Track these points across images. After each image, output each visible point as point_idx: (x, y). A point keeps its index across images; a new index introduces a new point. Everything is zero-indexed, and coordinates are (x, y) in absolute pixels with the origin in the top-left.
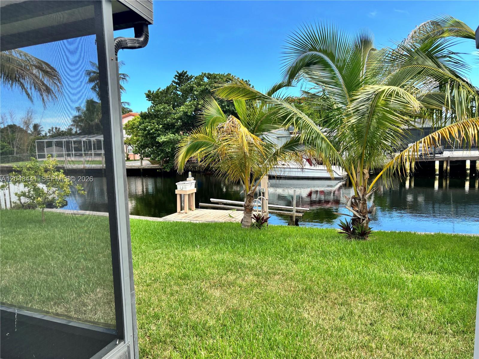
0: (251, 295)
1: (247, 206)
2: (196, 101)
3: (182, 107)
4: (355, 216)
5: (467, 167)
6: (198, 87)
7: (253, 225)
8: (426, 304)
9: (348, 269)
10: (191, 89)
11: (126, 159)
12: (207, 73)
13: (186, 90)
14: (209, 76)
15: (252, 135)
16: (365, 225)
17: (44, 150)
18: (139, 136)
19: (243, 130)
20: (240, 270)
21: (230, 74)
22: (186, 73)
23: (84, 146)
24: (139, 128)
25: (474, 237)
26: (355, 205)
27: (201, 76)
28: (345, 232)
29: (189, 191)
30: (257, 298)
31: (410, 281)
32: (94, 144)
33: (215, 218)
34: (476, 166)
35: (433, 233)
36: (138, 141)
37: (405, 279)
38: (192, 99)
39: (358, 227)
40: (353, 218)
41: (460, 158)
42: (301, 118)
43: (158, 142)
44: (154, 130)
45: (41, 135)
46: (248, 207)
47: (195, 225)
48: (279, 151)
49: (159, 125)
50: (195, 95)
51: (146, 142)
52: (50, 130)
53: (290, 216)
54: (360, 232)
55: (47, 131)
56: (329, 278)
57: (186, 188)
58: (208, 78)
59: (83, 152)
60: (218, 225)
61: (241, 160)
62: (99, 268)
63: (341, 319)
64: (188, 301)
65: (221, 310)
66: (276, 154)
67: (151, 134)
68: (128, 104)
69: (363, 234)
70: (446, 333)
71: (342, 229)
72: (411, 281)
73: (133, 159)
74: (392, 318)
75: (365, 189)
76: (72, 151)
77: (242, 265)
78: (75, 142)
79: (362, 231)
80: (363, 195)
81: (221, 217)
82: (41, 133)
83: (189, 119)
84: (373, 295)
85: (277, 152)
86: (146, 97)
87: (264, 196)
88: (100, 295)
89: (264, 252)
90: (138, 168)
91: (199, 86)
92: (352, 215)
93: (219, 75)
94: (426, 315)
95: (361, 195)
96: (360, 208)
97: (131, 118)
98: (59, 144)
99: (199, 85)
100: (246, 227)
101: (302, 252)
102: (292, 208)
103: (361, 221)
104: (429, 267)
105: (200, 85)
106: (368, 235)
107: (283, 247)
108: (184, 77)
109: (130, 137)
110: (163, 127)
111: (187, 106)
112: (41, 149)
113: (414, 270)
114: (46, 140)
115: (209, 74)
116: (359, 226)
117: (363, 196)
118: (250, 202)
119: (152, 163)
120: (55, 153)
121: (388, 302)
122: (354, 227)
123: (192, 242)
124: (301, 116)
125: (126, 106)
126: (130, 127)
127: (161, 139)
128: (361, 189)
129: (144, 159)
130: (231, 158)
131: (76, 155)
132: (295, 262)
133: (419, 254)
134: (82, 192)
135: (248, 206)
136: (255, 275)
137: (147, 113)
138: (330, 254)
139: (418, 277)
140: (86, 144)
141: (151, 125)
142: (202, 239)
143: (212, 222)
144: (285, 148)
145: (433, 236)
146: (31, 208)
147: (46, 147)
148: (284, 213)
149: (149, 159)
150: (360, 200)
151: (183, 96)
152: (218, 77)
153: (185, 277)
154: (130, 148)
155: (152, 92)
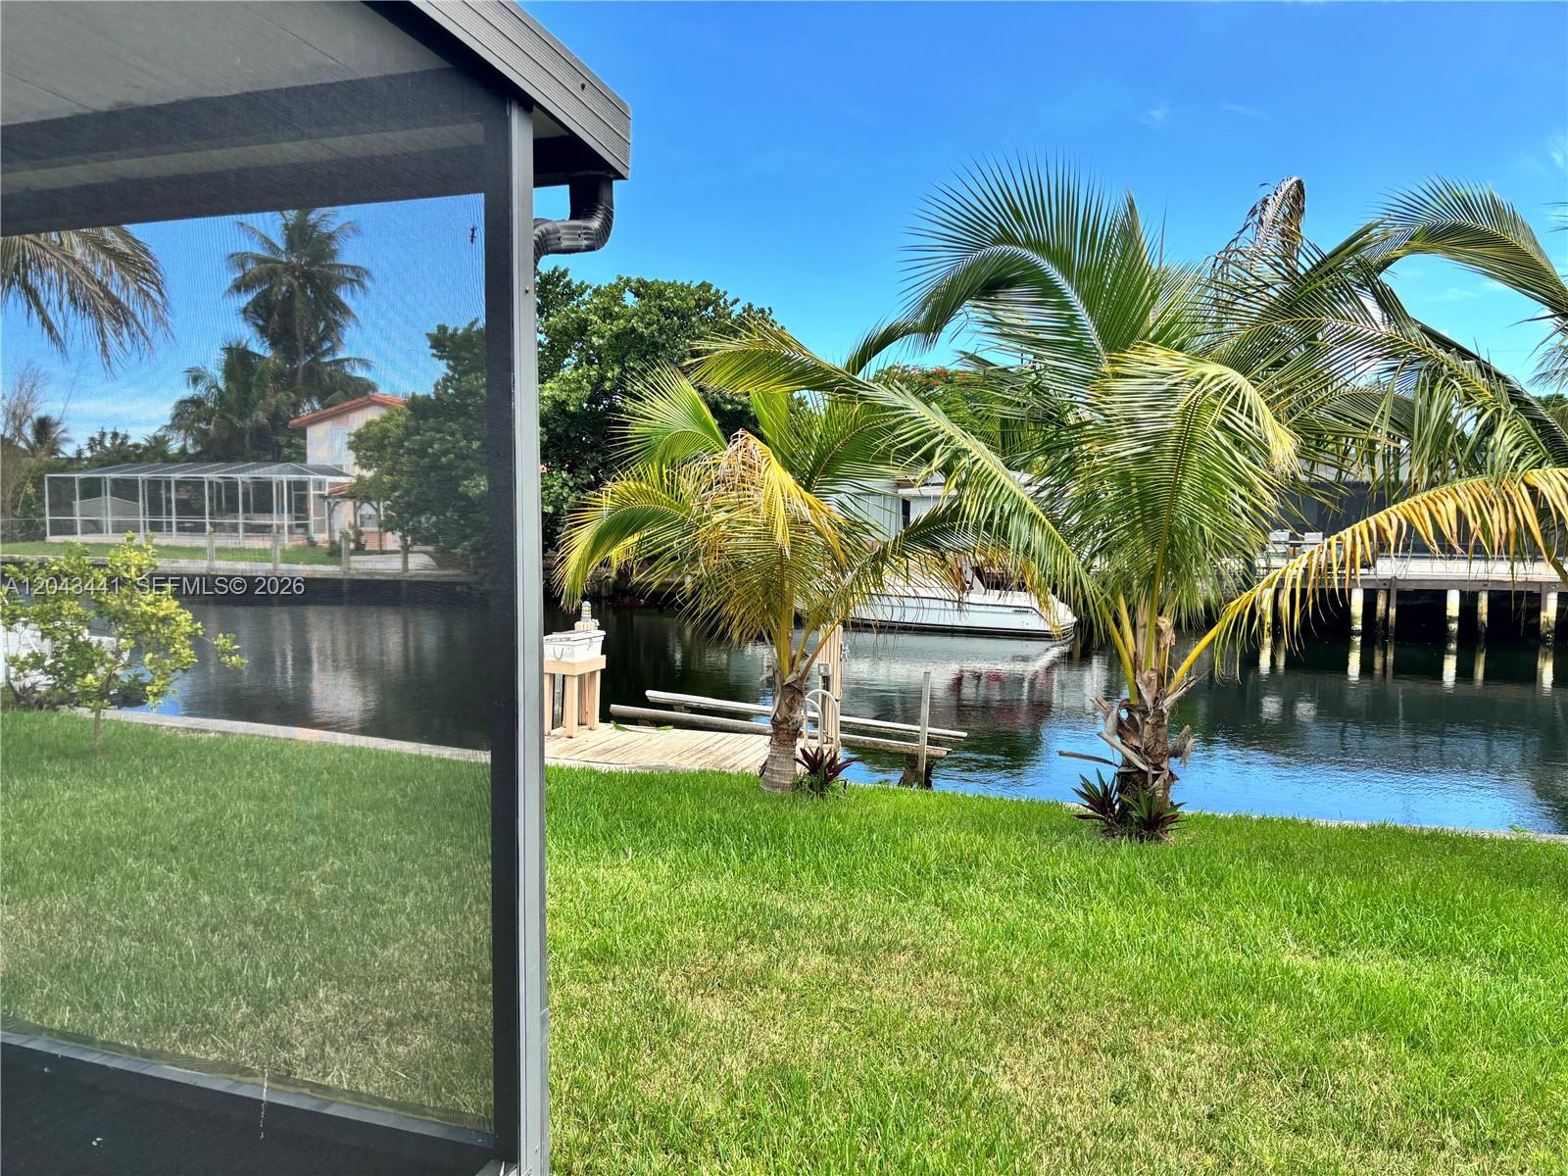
0: (824, 1019)
1: (782, 723)
2: (595, 367)
3: (548, 385)
4: (1128, 763)
5: (1449, 613)
6: (604, 321)
7: (798, 785)
8: (1371, 1053)
9: (1118, 936)
10: (582, 328)
11: (352, 546)
12: (634, 278)
13: (564, 331)
14: (642, 290)
15: (806, 495)
16: (1159, 794)
17: (70, 506)
18: (402, 473)
19: (778, 478)
20: (777, 933)
21: (710, 286)
22: (564, 274)
23: (211, 499)
24: (402, 446)
25: (1494, 841)
26: (1128, 731)
27: (616, 286)
28: (1095, 814)
29: (582, 664)
30: (846, 1028)
31: (1315, 978)
32: (246, 494)
33: (666, 755)
34: (1479, 611)
35: (1364, 825)
36: (394, 488)
37: (1301, 973)
38: (581, 361)
39: (1137, 801)
40: (1123, 770)
41: (1429, 583)
42: (965, 452)
43: (465, 497)
44: (452, 456)
45: (61, 456)
46: (785, 726)
47: (610, 777)
48: (890, 546)
49: (470, 441)
50: (592, 347)
51: (423, 493)
52: (92, 439)
53: (908, 754)
54: (1145, 817)
55: (83, 444)
56: (1064, 963)
57: (572, 654)
58: (637, 294)
59: (207, 520)
60: (686, 781)
61: (768, 572)
62: (311, 917)
63: (1117, 1098)
64: (625, 1034)
65: (736, 1065)
66: (881, 557)
67: (442, 468)
68: (366, 364)
69: (1154, 823)
70: (1442, 1147)
71: (1087, 804)
72: (1319, 979)
73: (377, 549)
74: (1272, 1098)
75: (1163, 679)
76: (169, 513)
77: (783, 920)
78: (179, 484)
79: (1150, 812)
80: (1156, 698)
81: (686, 755)
82: (58, 450)
83: (570, 425)
84: (1208, 1021)
85: (884, 550)
86: (432, 347)
87: (827, 687)
88: (330, 1010)
89: (846, 875)
90: (391, 578)
91: (608, 321)
92: (1119, 760)
93: (672, 285)
94: (1375, 1088)
95: (1148, 698)
96: (1145, 740)
97: (373, 414)
98: (125, 490)
99: (607, 315)
100: (779, 791)
101: (968, 878)
102: (918, 728)
103: (1150, 781)
104: (1368, 933)
105: (611, 315)
106: (1168, 827)
107: (906, 859)
108: (557, 286)
109: (368, 474)
110: (483, 446)
111: (567, 381)
112: (62, 504)
113: (1323, 943)
114: (82, 476)
115: (643, 283)
116: (1141, 798)
117: (1156, 700)
118: (791, 709)
119: (441, 565)
120: (108, 520)
121: (1256, 1045)
122: (1125, 799)
123: (608, 836)
124: (966, 445)
125: (360, 373)
126: (371, 444)
127: (477, 486)
128: (1150, 679)
129: (415, 548)
130: (738, 565)
131: (181, 529)
132: (950, 910)
133: (1333, 891)
134: (233, 658)
135: (786, 720)
136: (829, 950)
137: (433, 397)
138: (1055, 885)
139: (1338, 967)
140: (219, 492)
141: (443, 440)
142: (641, 826)
143: (659, 768)
144: (909, 540)
145: (1365, 833)
146: (45, 706)
147: (81, 498)
148: (888, 745)
149: (430, 548)
150: (1145, 713)
151: (553, 347)
152: (669, 293)
153: (603, 955)
154: (367, 509)
155: (450, 331)
